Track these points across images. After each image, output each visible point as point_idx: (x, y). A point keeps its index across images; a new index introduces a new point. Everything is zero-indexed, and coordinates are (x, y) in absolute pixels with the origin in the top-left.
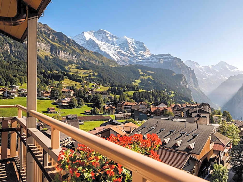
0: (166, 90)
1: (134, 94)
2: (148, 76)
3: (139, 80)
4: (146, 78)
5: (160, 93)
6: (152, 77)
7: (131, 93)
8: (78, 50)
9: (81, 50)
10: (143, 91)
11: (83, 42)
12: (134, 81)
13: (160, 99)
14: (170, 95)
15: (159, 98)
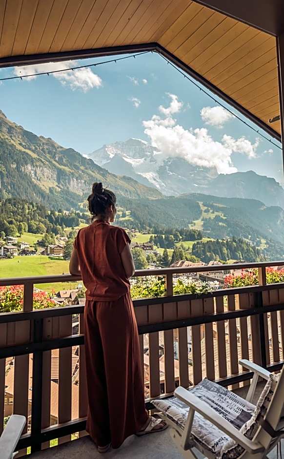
0: (250, 236)
1: (194, 246)
2: (216, 213)
3: (200, 220)
4: (213, 216)
5: (240, 244)
6: (223, 215)
7: (189, 245)
8: (98, 175)
9: (103, 175)
10: (209, 240)
11: (104, 162)
12: (192, 223)
13: (242, 255)
14: (258, 246)
15: (240, 252)
